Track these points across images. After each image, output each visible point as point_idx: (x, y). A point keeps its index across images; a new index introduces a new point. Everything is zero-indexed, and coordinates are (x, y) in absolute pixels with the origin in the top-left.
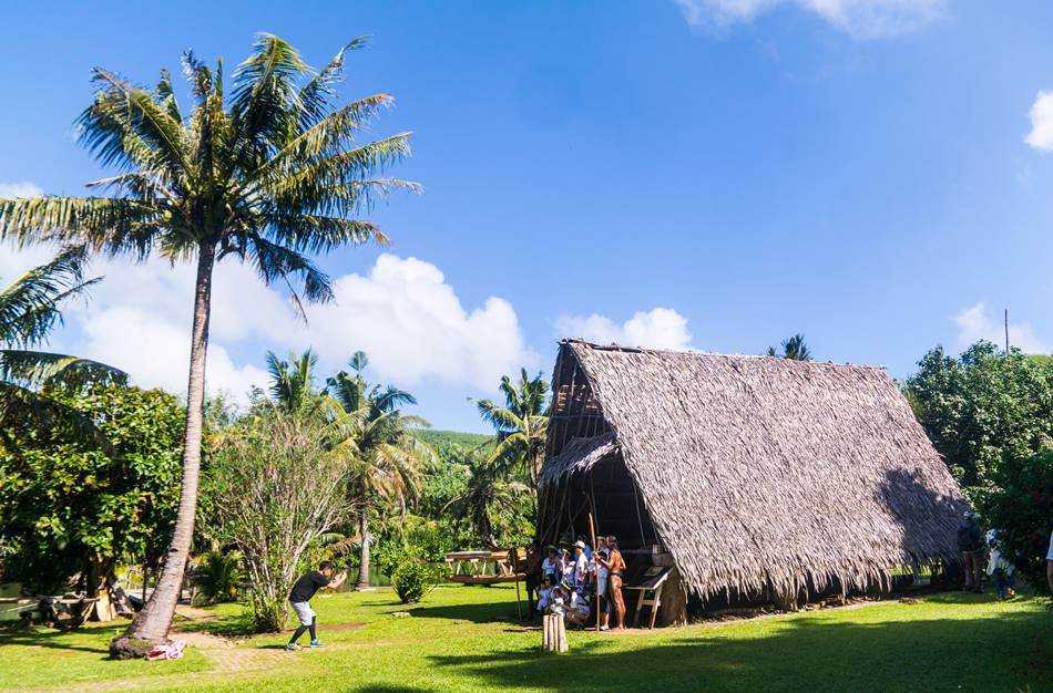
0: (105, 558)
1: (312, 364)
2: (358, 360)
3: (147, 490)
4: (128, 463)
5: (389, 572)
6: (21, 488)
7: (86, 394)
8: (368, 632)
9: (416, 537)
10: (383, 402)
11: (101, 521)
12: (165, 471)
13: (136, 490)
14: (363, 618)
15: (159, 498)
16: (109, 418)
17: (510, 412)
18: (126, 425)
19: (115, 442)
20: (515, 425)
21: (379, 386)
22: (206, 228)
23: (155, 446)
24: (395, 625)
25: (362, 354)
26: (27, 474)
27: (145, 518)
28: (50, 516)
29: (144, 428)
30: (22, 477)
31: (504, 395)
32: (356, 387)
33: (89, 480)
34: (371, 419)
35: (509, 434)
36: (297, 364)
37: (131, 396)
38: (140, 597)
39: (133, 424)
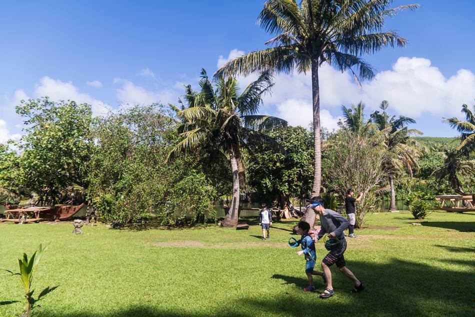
0: (286, 195)
1: (363, 109)
2: (384, 105)
3: (299, 168)
4: (291, 157)
5: (408, 203)
6: (255, 168)
7: (272, 131)
8: (402, 231)
9: (416, 188)
10: (398, 123)
11: (284, 180)
12: (305, 160)
13: (295, 168)
14: (397, 225)
15: (304, 171)
16: (282, 140)
17: (469, 123)
18: (289, 142)
19: (286, 149)
20: (472, 129)
21: (394, 116)
22: (313, 52)
23: (300, 150)
24: (415, 229)
25: (386, 102)
26: (257, 163)
27: (299, 179)
28: (266, 179)
29: (295, 143)
30: (255, 164)
31: (464, 115)
32: (383, 118)
33: (278, 164)
34: (392, 132)
35: (468, 135)
36: (355, 109)
37: (289, 130)
38: (299, 210)
39: (291, 141)
